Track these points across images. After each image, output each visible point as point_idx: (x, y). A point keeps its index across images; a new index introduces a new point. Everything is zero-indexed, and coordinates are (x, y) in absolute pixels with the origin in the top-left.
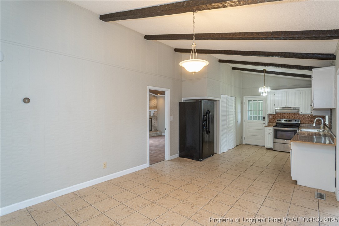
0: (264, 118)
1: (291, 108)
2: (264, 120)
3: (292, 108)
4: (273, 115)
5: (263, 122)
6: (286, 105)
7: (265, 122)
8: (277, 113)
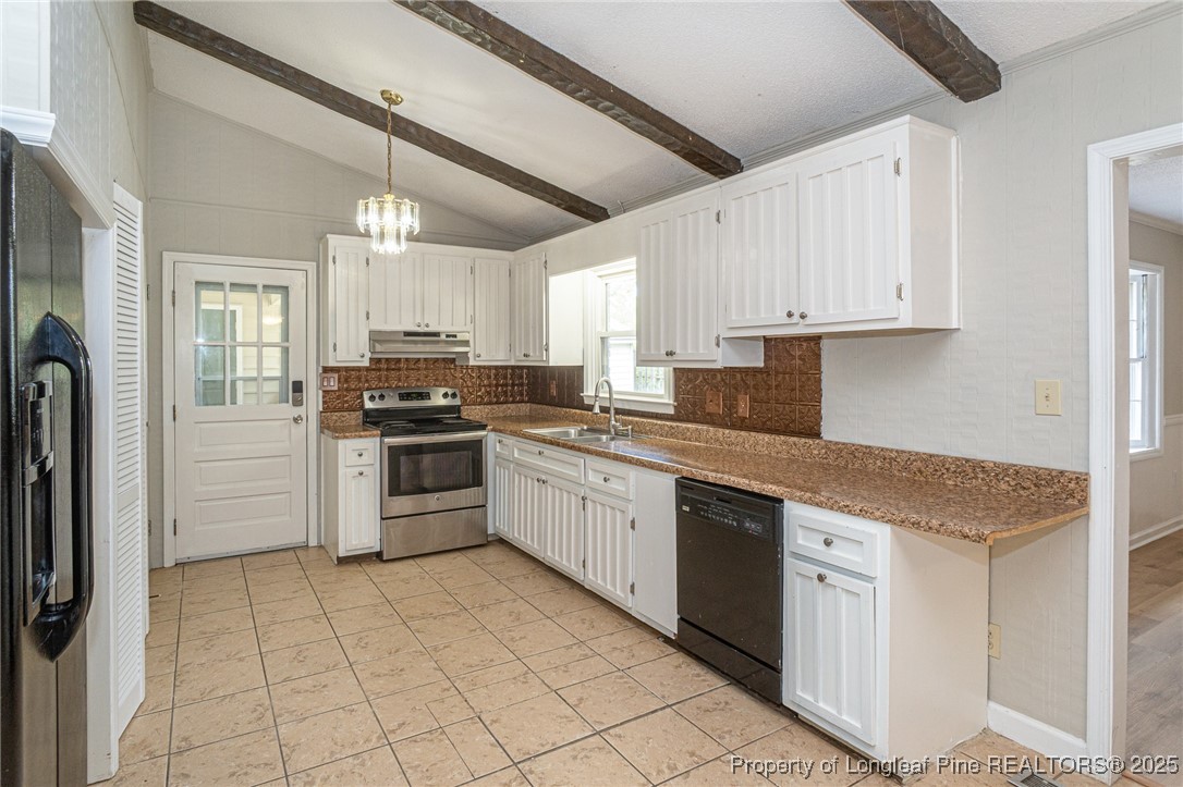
0: (298, 387)
1: (436, 334)
2: (298, 403)
3: (443, 337)
4: (359, 369)
5: (289, 411)
6: (418, 321)
7: (300, 411)
8: (379, 360)
